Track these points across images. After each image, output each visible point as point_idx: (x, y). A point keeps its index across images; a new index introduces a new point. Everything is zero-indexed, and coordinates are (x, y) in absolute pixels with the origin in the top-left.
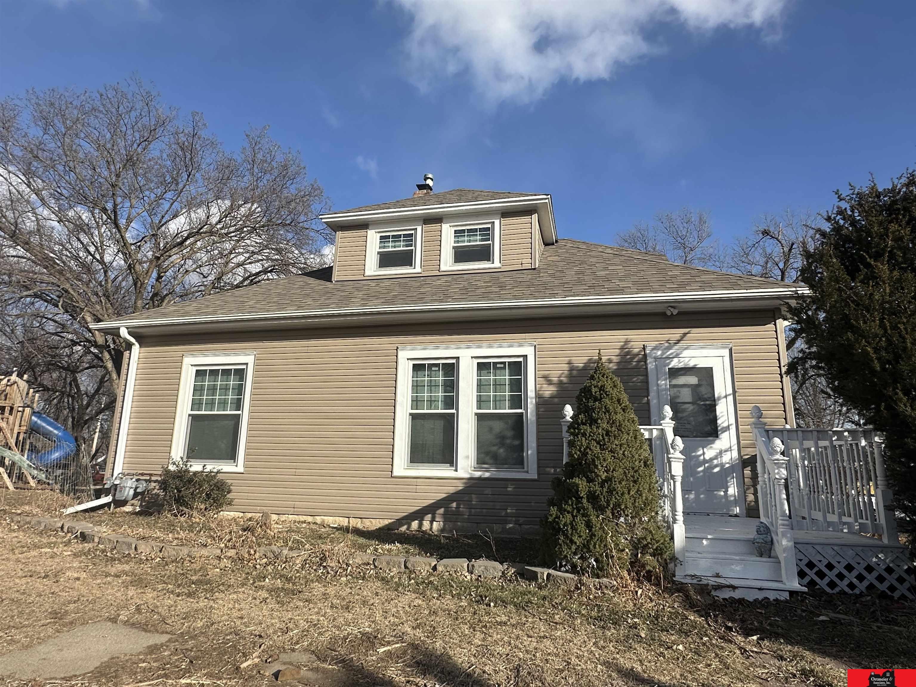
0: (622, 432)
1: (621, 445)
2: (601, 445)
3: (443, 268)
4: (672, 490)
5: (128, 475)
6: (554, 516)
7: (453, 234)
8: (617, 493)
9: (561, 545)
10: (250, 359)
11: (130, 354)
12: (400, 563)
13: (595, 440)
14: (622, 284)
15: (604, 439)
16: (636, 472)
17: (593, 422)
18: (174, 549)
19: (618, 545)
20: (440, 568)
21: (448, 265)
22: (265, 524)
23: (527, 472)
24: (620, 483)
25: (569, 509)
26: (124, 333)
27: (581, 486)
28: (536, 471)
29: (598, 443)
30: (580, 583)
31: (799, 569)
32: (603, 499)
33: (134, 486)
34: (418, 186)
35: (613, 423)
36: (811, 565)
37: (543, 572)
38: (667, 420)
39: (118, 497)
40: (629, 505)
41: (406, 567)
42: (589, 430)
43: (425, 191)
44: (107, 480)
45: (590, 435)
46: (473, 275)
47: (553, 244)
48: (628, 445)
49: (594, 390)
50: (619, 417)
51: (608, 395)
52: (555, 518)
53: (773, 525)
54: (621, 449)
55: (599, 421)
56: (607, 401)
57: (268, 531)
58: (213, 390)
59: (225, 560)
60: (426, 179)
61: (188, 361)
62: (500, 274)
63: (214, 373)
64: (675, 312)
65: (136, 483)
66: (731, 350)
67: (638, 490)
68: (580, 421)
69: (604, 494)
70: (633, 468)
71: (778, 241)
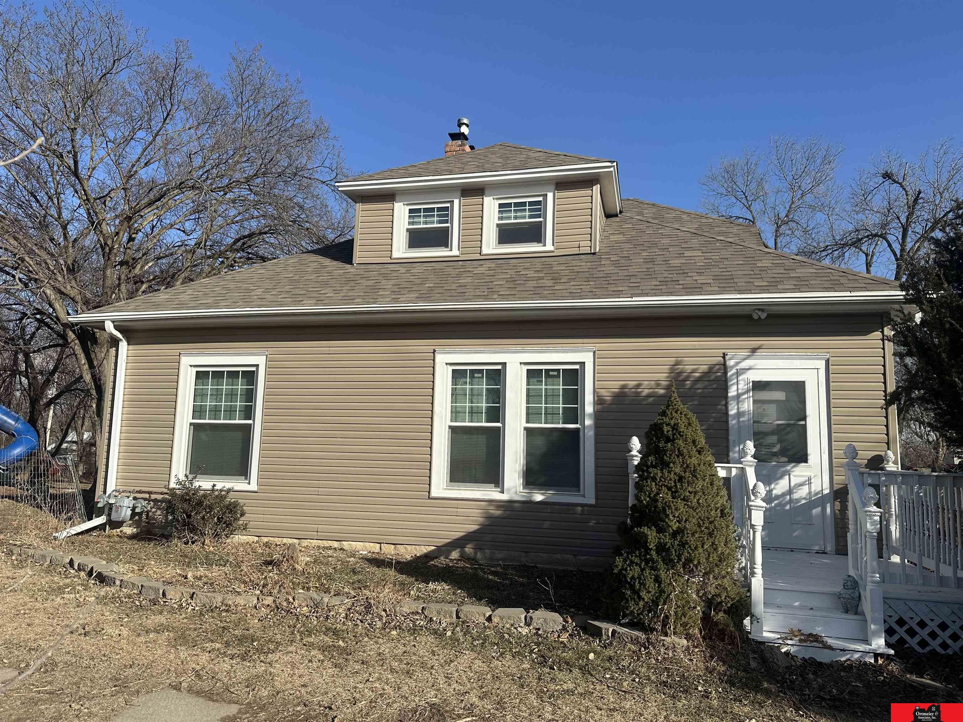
0: (697, 479)
1: (696, 493)
2: (672, 492)
3: (485, 251)
4: (751, 539)
5: (123, 492)
6: (620, 567)
7: (497, 209)
8: (690, 547)
9: (627, 600)
10: (260, 360)
11: (117, 351)
12: (451, 612)
13: (666, 486)
14: (701, 279)
15: (676, 486)
16: (711, 523)
17: (665, 465)
18: (207, 596)
19: (689, 602)
20: (495, 620)
21: (491, 247)
22: (292, 557)
23: (584, 496)
24: (693, 535)
25: (637, 560)
26: (109, 327)
27: (650, 537)
28: (593, 496)
29: (669, 489)
30: (648, 641)
31: (888, 626)
32: (674, 553)
33: (131, 506)
34: (450, 135)
35: (687, 466)
36: (901, 622)
37: (608, 628)
38: (749, 458)
39: (114, 517)
40: (703, 560)
41: (458, 617)
42: (660, 474)
43: (460, 142)
44: (99, 498)
45: (661, 480)
46: (521, 260)
47: (616, 216)
48: (704, 493)
49: (666, 429)
50: (694, 461)
51: (681, 436)
52: (621, 570)
53: (862, 579)
54: (694, 497)
55: (671, 465)
56: (680, 442)
57: (296, 566)
58: (217, 394)
59: (263, 609)
60: (460, 125)
61: (186, 361)
62: (552, 259)
63: (218, 375)
64: (763, 316)
65: (134, 502)
66: (827, 362)
67: (713, 543)
68: (650, 464)
69: (675, 547)
70: (708, 518)
71: (902, 186)
